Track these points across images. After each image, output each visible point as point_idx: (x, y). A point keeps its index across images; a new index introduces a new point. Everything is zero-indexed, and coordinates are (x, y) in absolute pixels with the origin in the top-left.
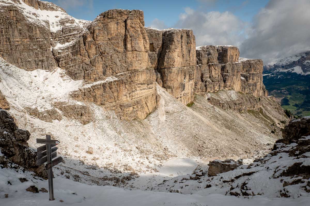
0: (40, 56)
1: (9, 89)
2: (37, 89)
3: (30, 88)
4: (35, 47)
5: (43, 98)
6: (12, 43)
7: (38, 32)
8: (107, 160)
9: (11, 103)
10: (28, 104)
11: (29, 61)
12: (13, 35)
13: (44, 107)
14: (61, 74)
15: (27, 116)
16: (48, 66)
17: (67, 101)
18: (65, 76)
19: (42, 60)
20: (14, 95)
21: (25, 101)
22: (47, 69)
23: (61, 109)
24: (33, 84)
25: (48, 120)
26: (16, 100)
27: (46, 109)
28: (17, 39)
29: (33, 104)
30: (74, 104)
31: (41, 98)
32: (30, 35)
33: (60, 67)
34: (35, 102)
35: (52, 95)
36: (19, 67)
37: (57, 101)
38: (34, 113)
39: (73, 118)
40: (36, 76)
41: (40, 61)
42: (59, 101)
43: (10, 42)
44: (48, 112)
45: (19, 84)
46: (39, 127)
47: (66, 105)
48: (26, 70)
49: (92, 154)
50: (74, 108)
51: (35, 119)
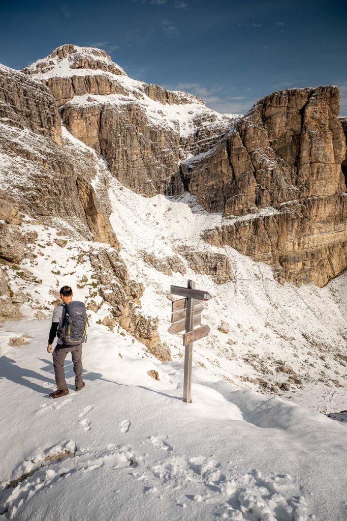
0: (163, 175)
1: (121, 222)
2: (155, 224)
3: (147, 223)
4: (157, 162)
5: (163, 238)
6: (129, 157)
7: (163, 138)
8: (250, 348)
9: (122, 243)
10: (143, 246)
11: (148, 183)
12: (131, 146)
13: (163, 251)
14: (190, 202)
15: (141, 263)
16: (173, 190)
17: (195, 244)
18: (195, 205)
19: (166, 181)
20: (126, 231)
21: (139, 241)
22: (171, 194)
23: (186, 257)
24: (151, 217)
25: (167, 272)
26: (128, 239)
27: (165, 256)
28: (136, 151)
29: (149, 246)
30: (205, 251)
31: (160, 238)
32: (152, 145)
33: (190, 192)
34: (151, 244)
35: (175, 235)
36: (136, 191)
37: (181, 244)
38: (150, 260)
39: (202, 272)
40: (155, 206)
41: (163, 182)
42: (184, 244)
43: (127, 156)
44: (168, 259)
45: (135, 217)
46: (155, 281)
47: (194, 252)
48: (144, 196)
49: (227, 333)
50: (205, 257)
51: (150, 268)
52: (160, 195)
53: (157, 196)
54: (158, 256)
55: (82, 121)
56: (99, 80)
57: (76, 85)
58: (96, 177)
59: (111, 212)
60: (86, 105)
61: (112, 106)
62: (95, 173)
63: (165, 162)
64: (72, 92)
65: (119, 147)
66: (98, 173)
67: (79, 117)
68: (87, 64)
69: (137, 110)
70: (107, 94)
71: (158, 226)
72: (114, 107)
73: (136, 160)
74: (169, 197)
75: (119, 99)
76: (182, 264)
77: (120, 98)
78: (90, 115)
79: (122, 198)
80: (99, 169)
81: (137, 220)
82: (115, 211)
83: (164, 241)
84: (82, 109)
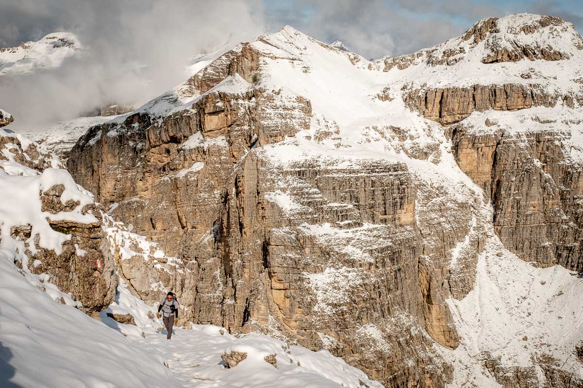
52: (560, 266)
53: (554, 267)
54: (505, 363)
55: (473, 150)
56: (508, 91)
57: (478, 97)
58: (467, 237)
59: (471, 289)
60: (480, 131)
61: (512, 137)
62: (466, 231)
63: (577, 220)
64: (471, 106)
65: (510, 195)
66: (472, 232)
67: (470, 146)
68: (505, 56)
69: (548, 141)
70: (519, 109)
71: (528, 319)
72: (514, 139)
73: (531, 215)
74: (570, 272)
75: (532, 118)
76: (534, 381)
77: (534, 117)
78: (483, 145)
79: (495, 269)
80: (475, 225)
81: (501, 305)
82: (477, 288)
83: (525, 343)
84: (474, 137)
